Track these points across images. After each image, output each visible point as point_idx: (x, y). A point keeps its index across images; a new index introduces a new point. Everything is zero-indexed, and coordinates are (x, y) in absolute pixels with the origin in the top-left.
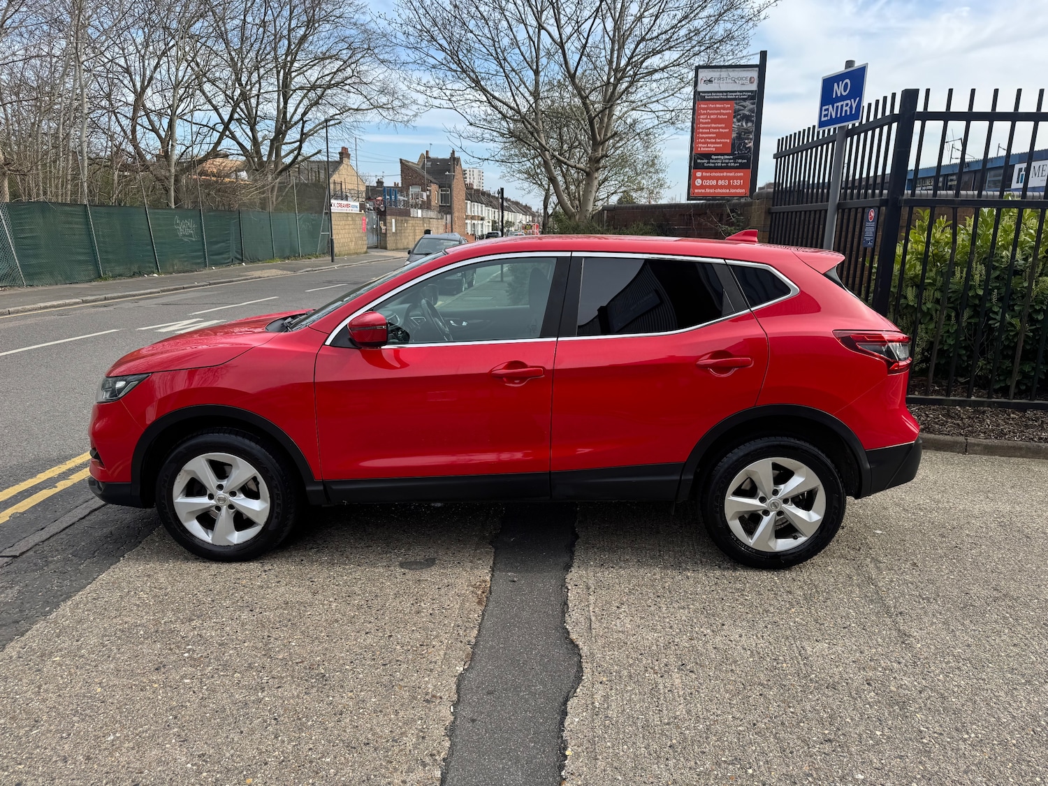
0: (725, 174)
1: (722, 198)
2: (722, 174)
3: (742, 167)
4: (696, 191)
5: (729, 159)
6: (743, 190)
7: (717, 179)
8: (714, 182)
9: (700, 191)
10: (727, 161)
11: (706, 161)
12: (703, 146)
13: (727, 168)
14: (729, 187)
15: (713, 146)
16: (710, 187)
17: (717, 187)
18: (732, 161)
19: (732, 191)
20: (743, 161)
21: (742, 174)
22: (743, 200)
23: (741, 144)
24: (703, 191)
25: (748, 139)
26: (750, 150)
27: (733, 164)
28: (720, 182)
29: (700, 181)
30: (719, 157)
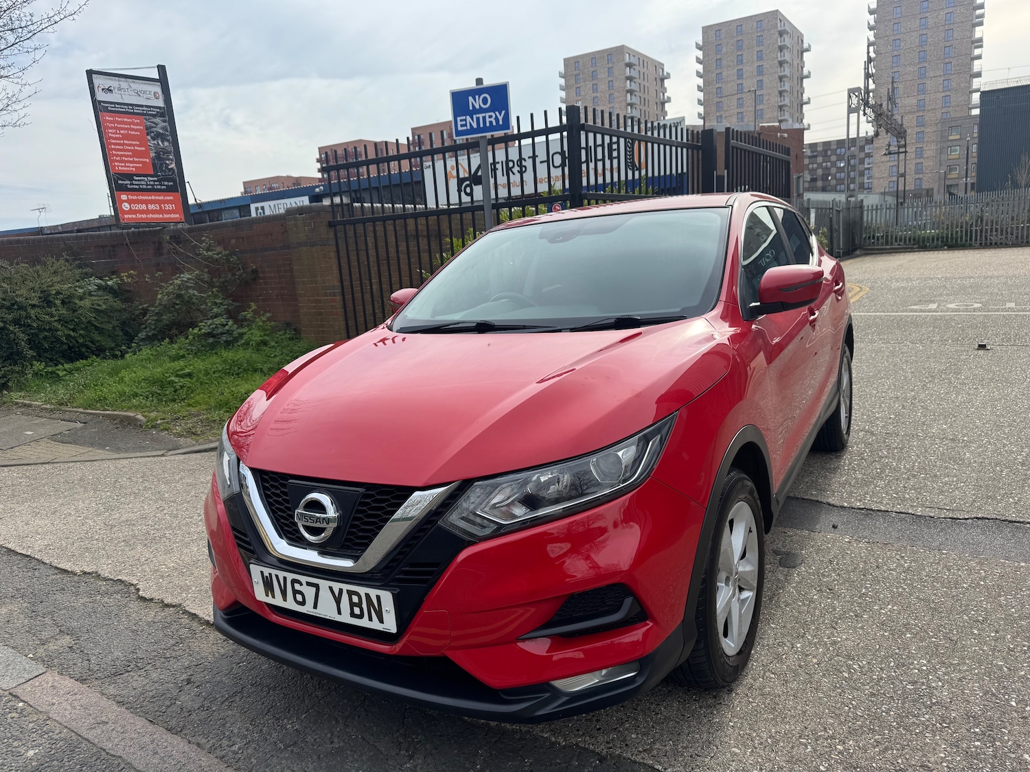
0: (153, 197)
1: (158, 224)
2: (150, 198)
3: (169, 190)
4: (126, 216)
5: (154, 181)
6: (177, 216)
7: (147, 202)
8: (144, 207)
9: (130, 216)
10: (152, 183)
11: (129, 182)
12: (121, 164)
13: (153, 190)
14: (161, 211)
15: (131, 165)
16: (141, 212)
17: (147, 212)
18: (158, 183)
19: (166, 216)
20: (170, 184)
21: (172, 198)
22: (180, 226)
23: (162, 165)
24: (134, 216)
25: (169, 159)
26: (174, 173)
27: (159, 187)
28: (151, 207)
29: (127, 205)
30: (143, 178)
